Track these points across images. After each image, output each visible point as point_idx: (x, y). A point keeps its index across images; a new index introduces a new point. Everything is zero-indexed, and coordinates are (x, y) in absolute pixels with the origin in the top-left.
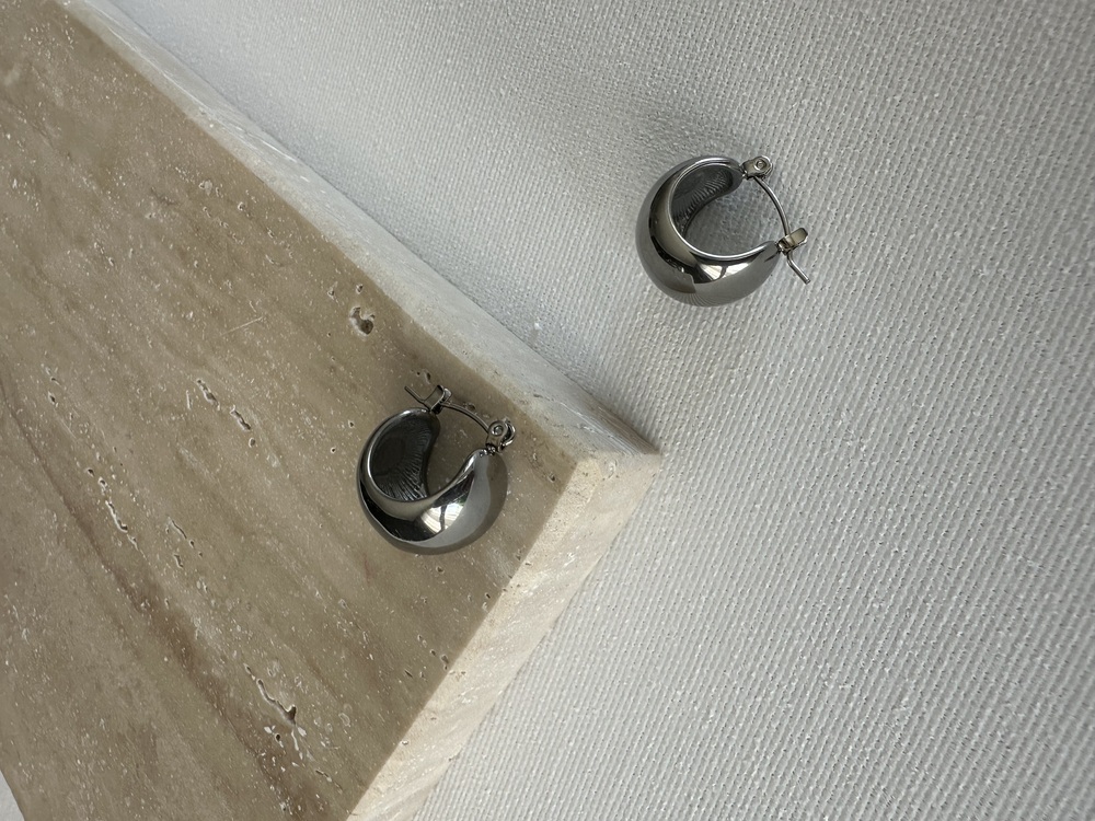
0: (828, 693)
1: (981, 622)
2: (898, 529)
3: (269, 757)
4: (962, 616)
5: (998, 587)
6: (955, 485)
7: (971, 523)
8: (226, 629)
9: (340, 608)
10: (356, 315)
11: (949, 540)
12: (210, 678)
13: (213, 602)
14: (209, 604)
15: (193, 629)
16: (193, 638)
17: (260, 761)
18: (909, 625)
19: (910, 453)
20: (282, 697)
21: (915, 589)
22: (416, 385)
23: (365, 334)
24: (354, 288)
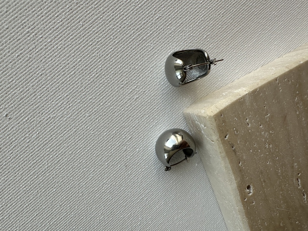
0: (174, 28)
1: (130, 29)
2: (137, 62)
4: (134, 32)
5: (122, 36)
6: (119, 66)
7: (120, 55)
10: (250, 192)
11: (127, 53)
18: (147, 36)
19: (125, 80)
21: (141, 45)
22: (244, 162)
23: (251, 186)
24: (246, 200)
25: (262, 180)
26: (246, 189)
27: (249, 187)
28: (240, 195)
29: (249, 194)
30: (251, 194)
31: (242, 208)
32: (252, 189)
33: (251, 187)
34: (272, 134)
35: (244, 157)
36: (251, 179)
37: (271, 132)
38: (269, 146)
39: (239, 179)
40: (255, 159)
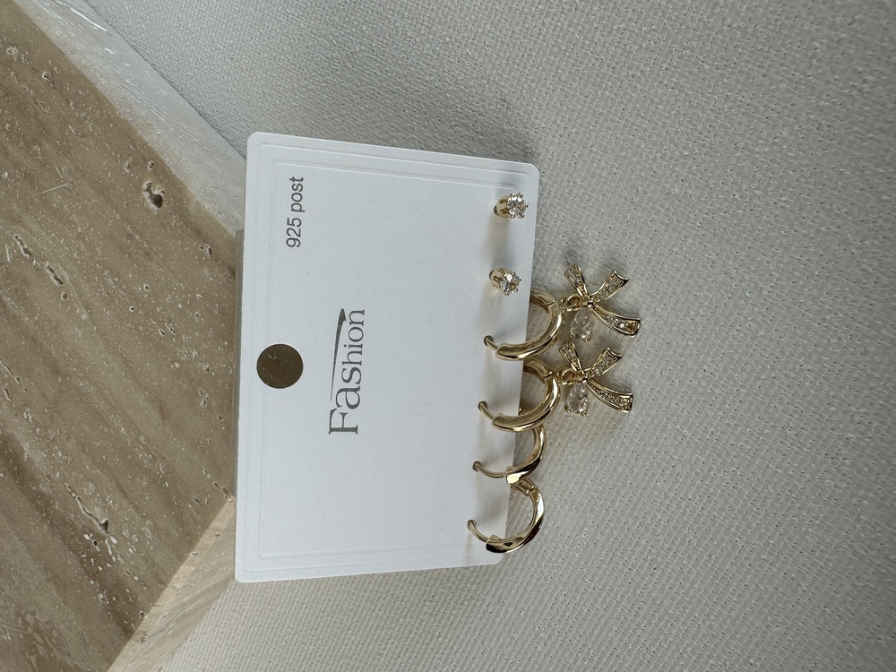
3: (89, 558)
8: (50, 454)
9: (142, 444)
10: (148, 190)
12: (39, 493)
13: (38, 430)
14: (35, 432)
15: (22, 451)
16: (23, 458)
17: (82, 562)
20: (97, 511)
22: (200, 258)
23: (156, 208)
24: (146, 164)
25: (137, 237)
26: (162, 195)
27: (158, 201)
28: (169, 169)
29: (150, 185)
30: (145, 186)
31: (146, 139)
32: (149, 201)
33: (153, 206)
34: (173, 363)
35: (206, 271)
36: (164, 226)
37: (177, 365)
38: (165, 328)
39: (191, 209)
40: (180, 281)
